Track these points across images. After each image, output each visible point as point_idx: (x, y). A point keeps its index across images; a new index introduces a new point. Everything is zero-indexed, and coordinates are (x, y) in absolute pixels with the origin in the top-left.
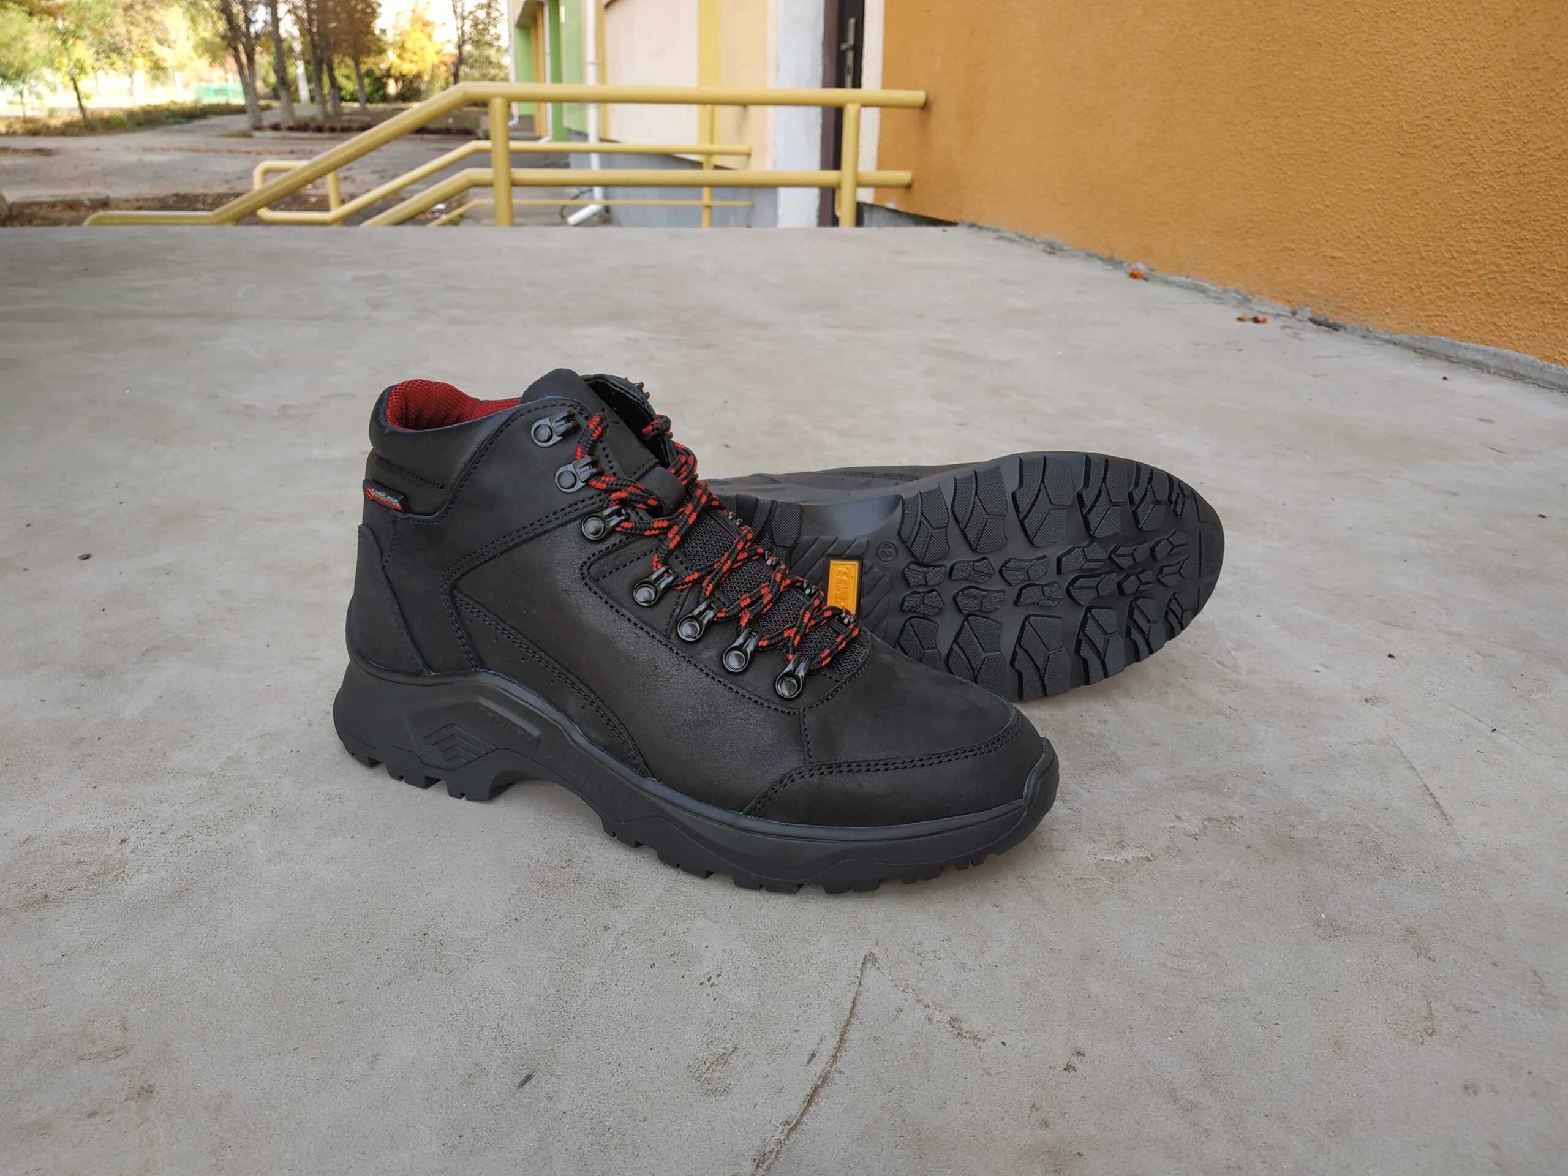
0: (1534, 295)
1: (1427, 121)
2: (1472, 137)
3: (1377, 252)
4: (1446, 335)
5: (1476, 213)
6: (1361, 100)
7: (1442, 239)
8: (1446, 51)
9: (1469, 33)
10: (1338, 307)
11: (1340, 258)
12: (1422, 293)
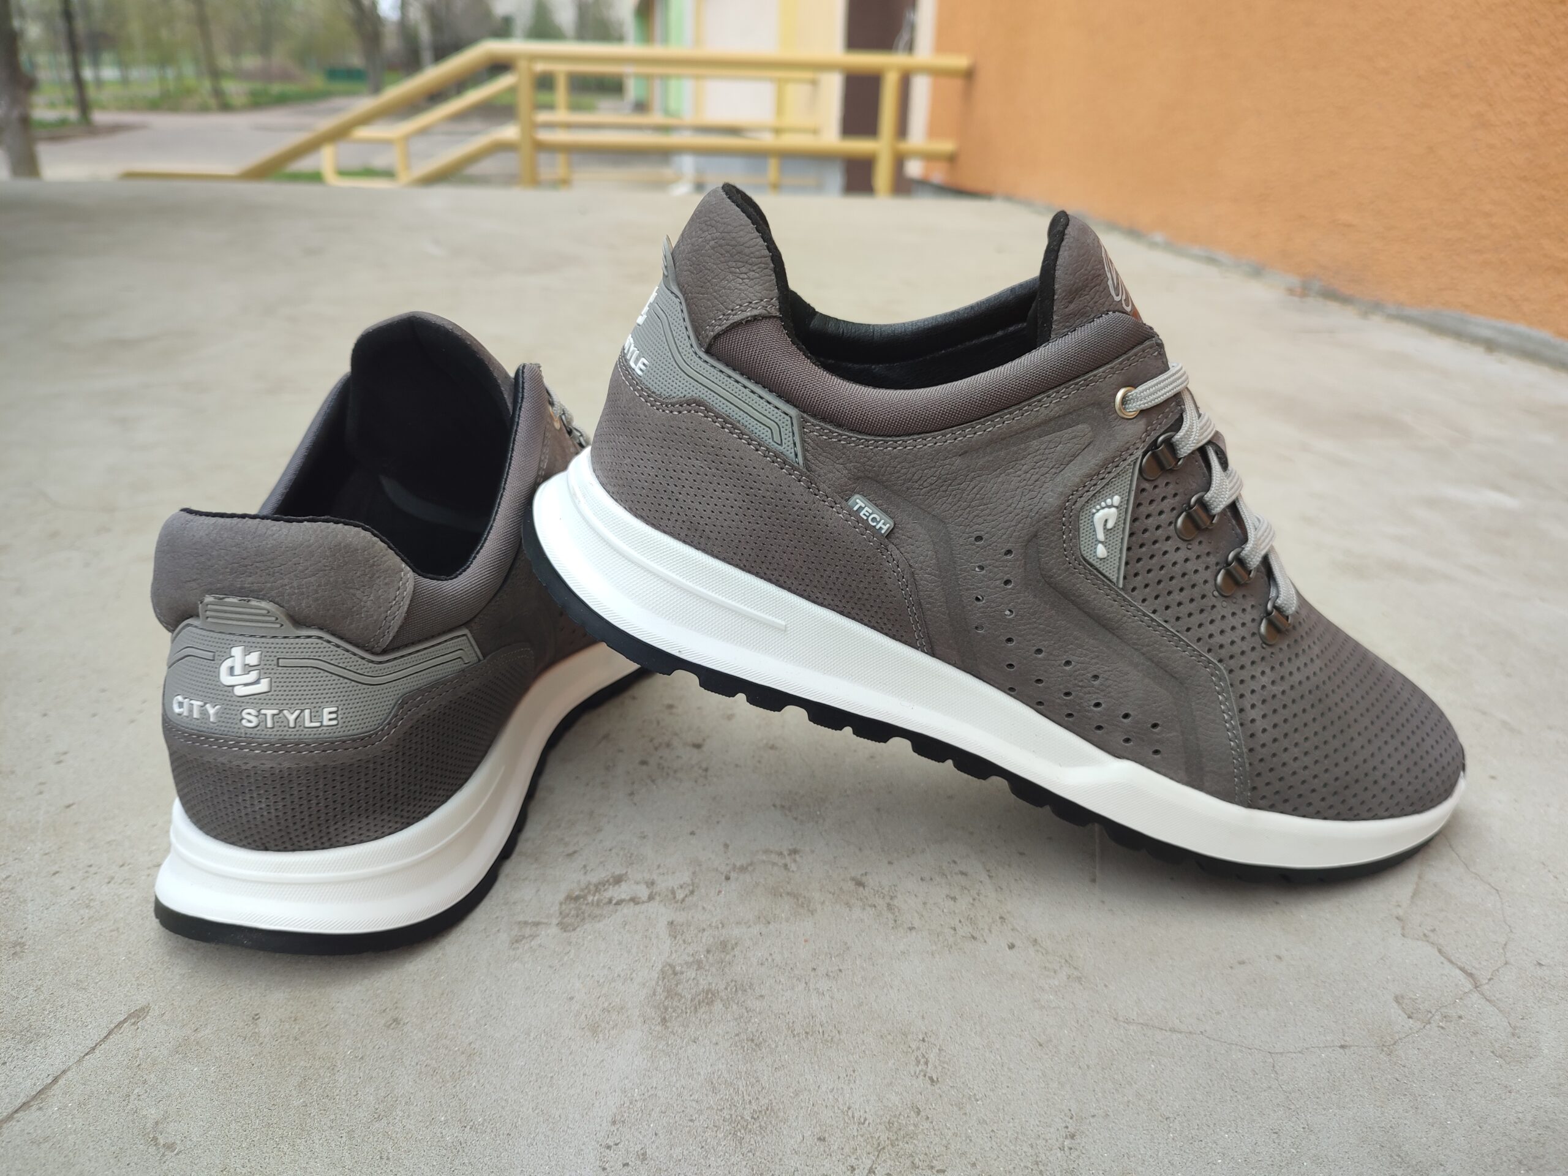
4: (1456, 309)
10: (1348, 278)
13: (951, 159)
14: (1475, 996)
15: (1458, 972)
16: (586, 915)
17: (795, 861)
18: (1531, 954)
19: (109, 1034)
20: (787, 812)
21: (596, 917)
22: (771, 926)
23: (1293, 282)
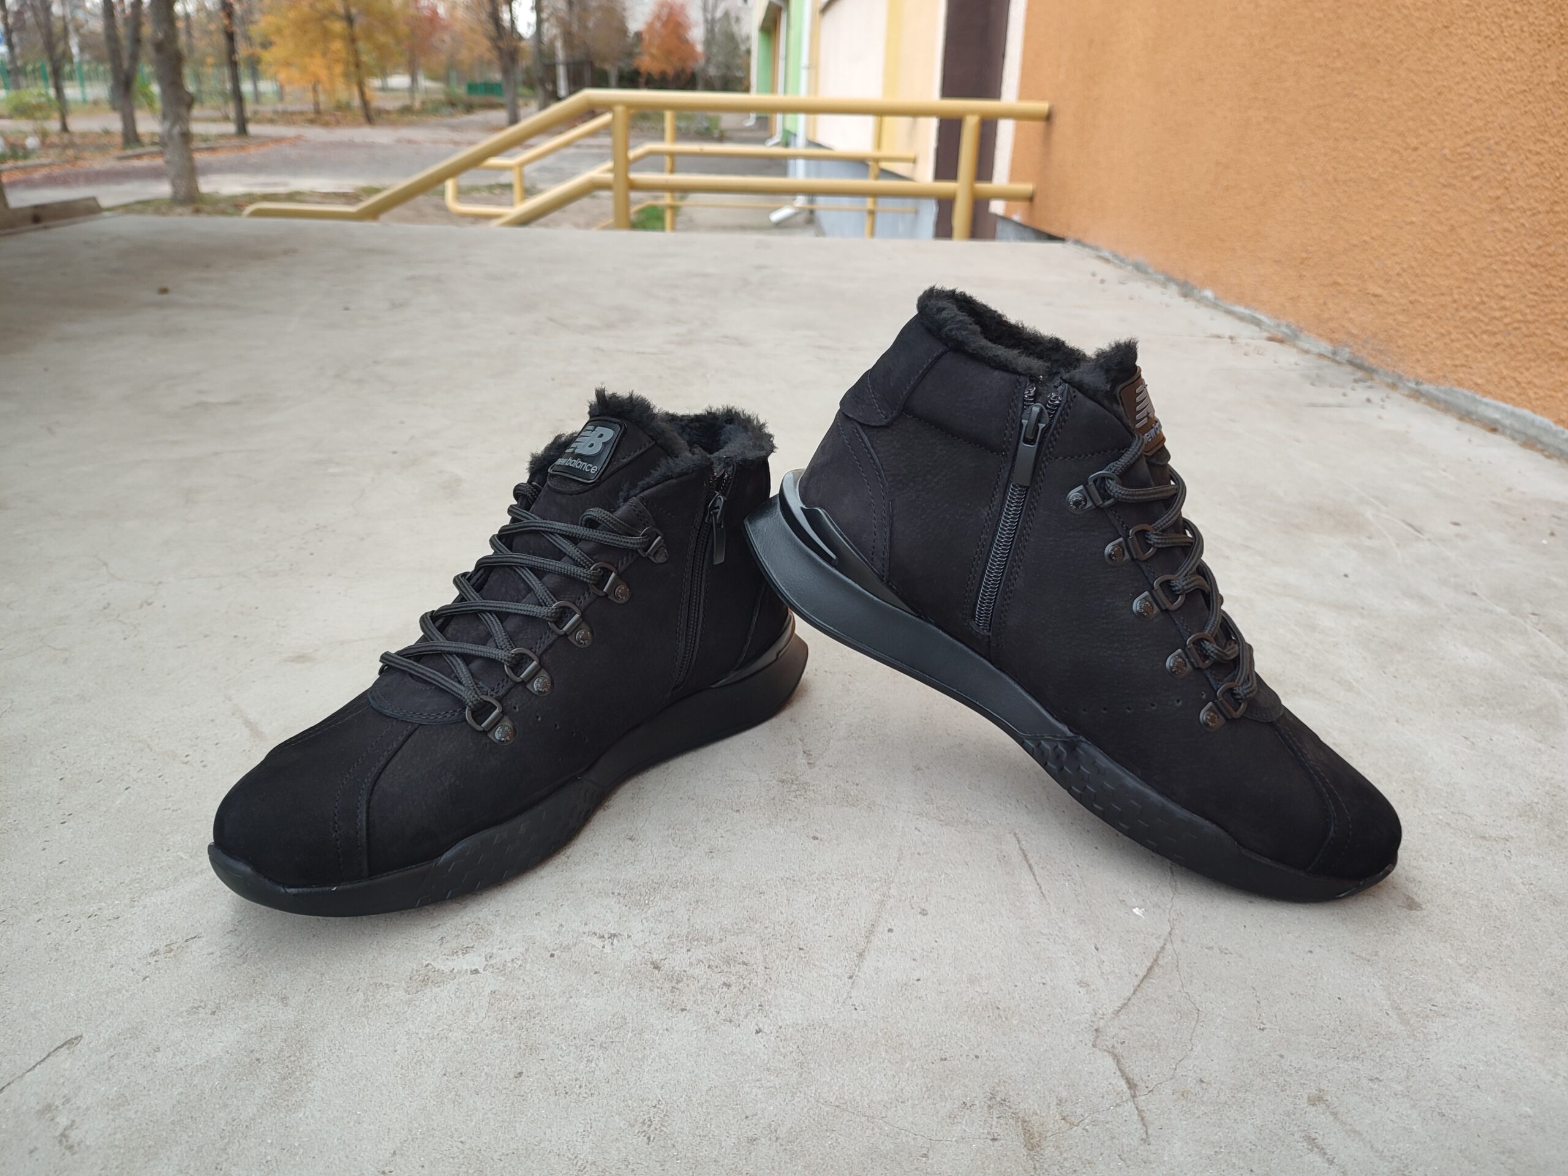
0: (1556, 350)
1: (1468, 149)
2: (1508, 168)
3: (1414, 292)
4: (1469, 388)
5: (1506, 254)
6: (1410, 123)
7: (1474, 281)
8: (1492, 72)
9: (1514, 52)
10: (1374, 350)
11: (1380, 296)
12: (1452, 341)
13: (1030, 199)
14: (1130, 1103)
15: (1123, 1083)
16: (431, 980)
17: (612, 944)
18: (1198, 1071)
19: (49, 1055)
20: (621, 899)
21: (438, 982)
22: (571, 1000)
23: (1325, 347)
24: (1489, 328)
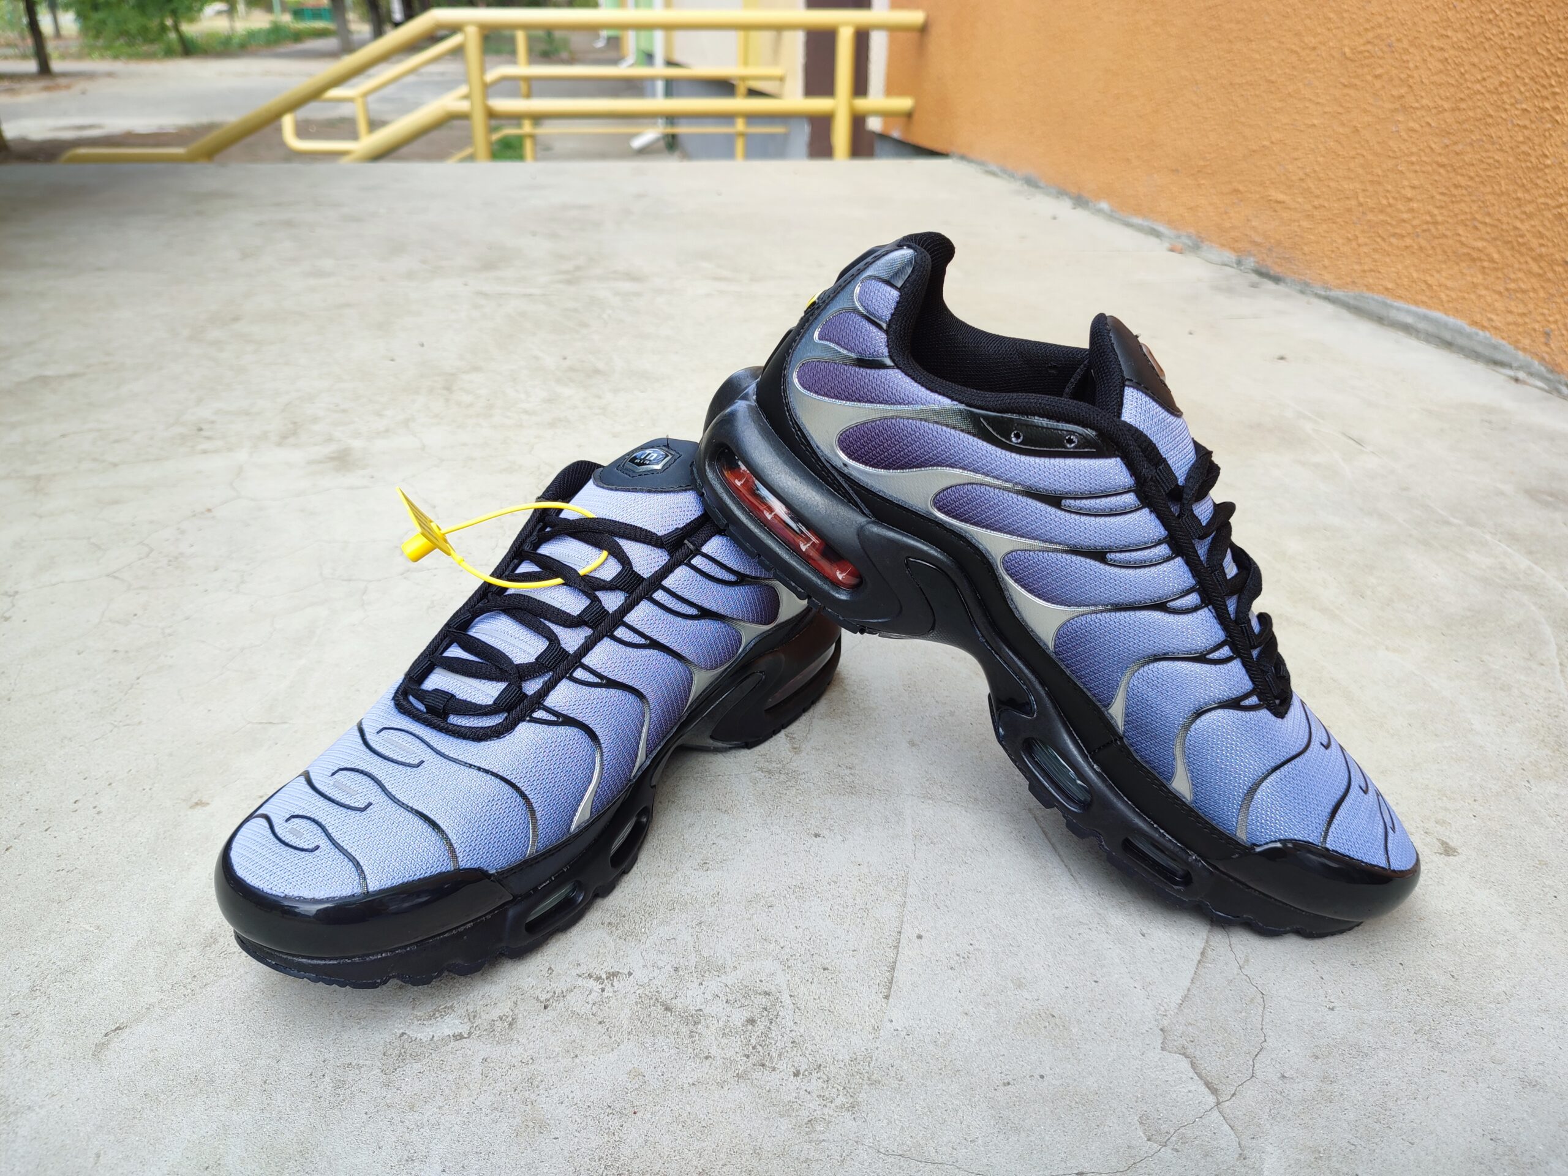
0: (1465, 250)
1: (1369, 47)
2: (1411, 65)
3: (1317, 197)
4: (1380, 293)
5: (1412, 154)
6: (1308, 22)
7: (1379, 183)
10: (1279, 258)
11: (1284, 202)
12: (1360, 245)
13: (909, 115)
14: (1216, 1113)
15: (1203, 1088)
17: (612, 985)
18: (1278, 1066)
20: (614, 930)
21: (417, 1055)
22: (577, 1060)
23: (1229, 256)
24: (1398, 231)
